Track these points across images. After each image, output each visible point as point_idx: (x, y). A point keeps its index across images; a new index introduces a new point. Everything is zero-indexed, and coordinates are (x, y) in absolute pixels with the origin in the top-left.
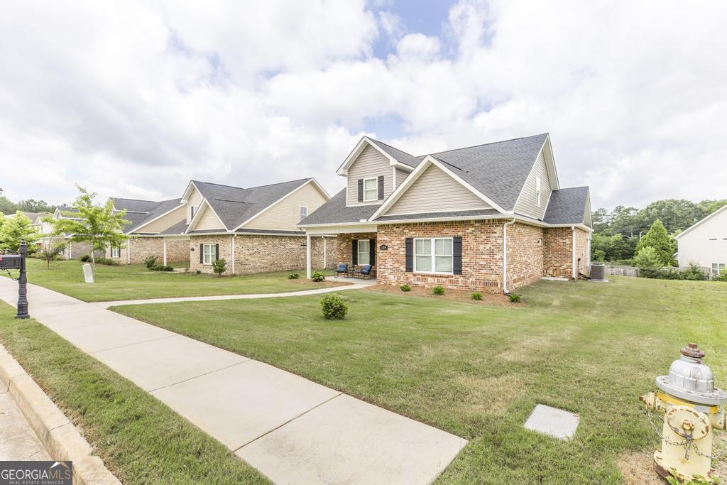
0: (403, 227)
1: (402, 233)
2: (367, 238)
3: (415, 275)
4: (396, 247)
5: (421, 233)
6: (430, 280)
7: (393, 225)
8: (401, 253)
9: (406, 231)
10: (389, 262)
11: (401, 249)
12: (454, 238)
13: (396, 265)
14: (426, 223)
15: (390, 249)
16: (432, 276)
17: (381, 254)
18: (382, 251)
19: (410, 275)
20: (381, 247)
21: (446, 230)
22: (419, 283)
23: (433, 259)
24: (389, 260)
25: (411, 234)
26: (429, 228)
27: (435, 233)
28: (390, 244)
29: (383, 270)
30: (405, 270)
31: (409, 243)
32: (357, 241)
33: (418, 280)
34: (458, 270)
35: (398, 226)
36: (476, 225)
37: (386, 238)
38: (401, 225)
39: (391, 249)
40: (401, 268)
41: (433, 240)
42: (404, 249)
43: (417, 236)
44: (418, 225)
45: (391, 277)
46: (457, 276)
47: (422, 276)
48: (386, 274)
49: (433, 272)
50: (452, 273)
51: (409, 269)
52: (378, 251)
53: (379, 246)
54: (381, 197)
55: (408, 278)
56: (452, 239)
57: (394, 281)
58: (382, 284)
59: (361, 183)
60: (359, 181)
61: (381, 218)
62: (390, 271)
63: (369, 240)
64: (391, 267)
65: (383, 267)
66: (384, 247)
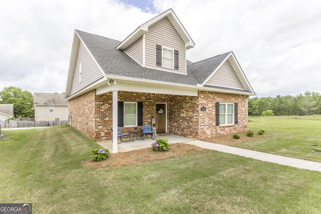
0: (214, 94)
1: (214, 99)
2: (134, 99)
3: (220, 128)
4: (210, 109)
5: (222, 99)
6: (226, 129)
7: (209, 92)
8: (213, 113)
9: (216, 97)
12: (235, 103)
13: (210, 122)
14: (225, 93)
15: (207, 110)
16: (227, 127)
17: (201, 115)
18: (202, 112)
19: (218, 128)
20: (201, 108)
21: (232, 99)
22: (222, 132)
23: (226, 116)
24: (206, 119)
25: (218, 99)
26: (226, 96)
27: (228, 100)
28: (207, 106)
29: (203, 127)
30: (215, 125)
31: (217, 106)
32: (123, 102)
33: (221, 130)
34: (236, 122)
35: (211, 93)
36: (242, 97)
37: (204, 102)
38: (213, 92)
39: (208, 110)
40: (213, 123)
41: (226, 104)
42: (214, 110)
43: (221, 102)
44: (221, 94)
45: (208, 132)
46: (236, 125)
47: (224, 127)
48: (205, 130)
49: (226, 124)
50: (233, 124)
51: (217, 124)
52: (200, 112)
53: (200, 108)
54: (177, 67)
55: (217, 131)
56: (233, 104)
57: (209, 134)
58: (202, 138)
59: (159, 48)
60: (157, 46)
61: (205, 86)
62: (207, 127)
63: (136, 103)
64: (208, 124)
65: (203, 124)
66: (203, 109)
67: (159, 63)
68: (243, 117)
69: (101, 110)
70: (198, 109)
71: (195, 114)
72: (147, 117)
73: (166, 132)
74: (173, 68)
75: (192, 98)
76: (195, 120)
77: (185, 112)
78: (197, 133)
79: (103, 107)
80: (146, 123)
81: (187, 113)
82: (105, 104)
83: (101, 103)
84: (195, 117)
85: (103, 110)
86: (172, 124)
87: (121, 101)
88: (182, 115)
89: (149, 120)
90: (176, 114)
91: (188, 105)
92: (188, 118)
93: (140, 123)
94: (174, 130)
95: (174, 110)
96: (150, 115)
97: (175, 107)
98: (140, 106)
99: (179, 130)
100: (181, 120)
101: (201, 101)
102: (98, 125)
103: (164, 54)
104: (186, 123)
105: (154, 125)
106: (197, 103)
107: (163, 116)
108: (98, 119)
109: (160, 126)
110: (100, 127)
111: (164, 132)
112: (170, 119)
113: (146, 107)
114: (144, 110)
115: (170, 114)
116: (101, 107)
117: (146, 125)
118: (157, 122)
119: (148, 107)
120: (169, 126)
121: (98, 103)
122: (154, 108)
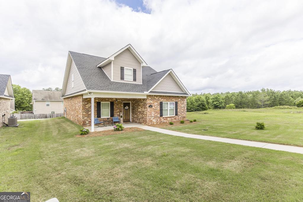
0: (159, 97)
1: (159, 100)
2: (108, 101)
3: (163, 118)
4: (156, 106)
5: (165, 100)
6: (168, 119)
7: (155, 96)
8: (158, 109)
9: (160, 99)
10: (153, 113)
11: (158, 107)
12: (175, 102)
13: (156, 115)
14: (167, 96)
15: (153, 107)
16: (169, 117)
17: (149, 110)
19: (161, 118)
20: (149, 106)
21: (173, 99)
22: (165, 121)
23: (169, 111)
24: (153, 112)
25: (162, 100)
26: (168, 98)
27: (170, 100)
28: (153, 105)
29: (150, 118)
30: (159, 116)
31: (161, 104)
32: (100, 102)
33: (165, 120)
34: (176, 114)
35: (157, 96)
36: (181, 98)
37: (151, 102)
38: (158, 96)
39: (154, 107)
40: (158, 115)
41: (169, 103)
42: (159, 107)
43: (164, 101)
44: (164, 96)
45: (154, 120)
46: (176, 116)
47: (166, 118)
48: (152, 119)
49: (169, 116)
50: (174, 115)
51: (161, 115)
52: (148, 108)
53: (148, 106)
54: (135, 80)
55: (161, 120)
56: (174, 102)
57: (155, 122)
58: (150, 124)
59: (122, 69)
60: (121, 67)
61: (151, 92)
62: (153, 117)
63: (109, 102)
64: (154, 116)
65: (150, 116)
66: (151, 106)
67: (122, 78)
68: (182, 111)
69: (86, 108)
70: (147, 106)
71: (145, 110)
72: (117, 111)
73: (131, 121)
74: (132, 80)
75: (144, 99)
76: (145, 113)
77: (140, 108)
78: (146, 121)
79: (87, 106)
80: (116, 115)
81: (142, 109)
82: (89, 104)
83: (86, 103)
84: (145, 111)
85: (87, 108)
86: (134, 116)
87: (99, 101)
88: (139, 110)
89: (118, 113)
90: (136, 109)
91: (142, 104)
92: (142, 112)
93: (112, 115)
94: (135, 120)
95: (135, 107)
97: (136, 105)
98: (112, 104)
99: (137, 120)
100: (138, 113)
101: (149, 102)
102: (84, 116)
103: (126, 72)
104: (141, 115)
105: (121, 117)
106: (147, 103)
107: (128, 110)
108: (84, 113)
109: (126, 117)
110: (85, 118)
111: (129, 121)
112: (133, 112)
113: (116, 105)
114: (114, 107)
115: (133, 109)
116: (86, 106)
117: (116, 116)
118: (124, 115)
119: (118, 105)
120: (132, 117)
121: (84, 103)
122: (122, 105)
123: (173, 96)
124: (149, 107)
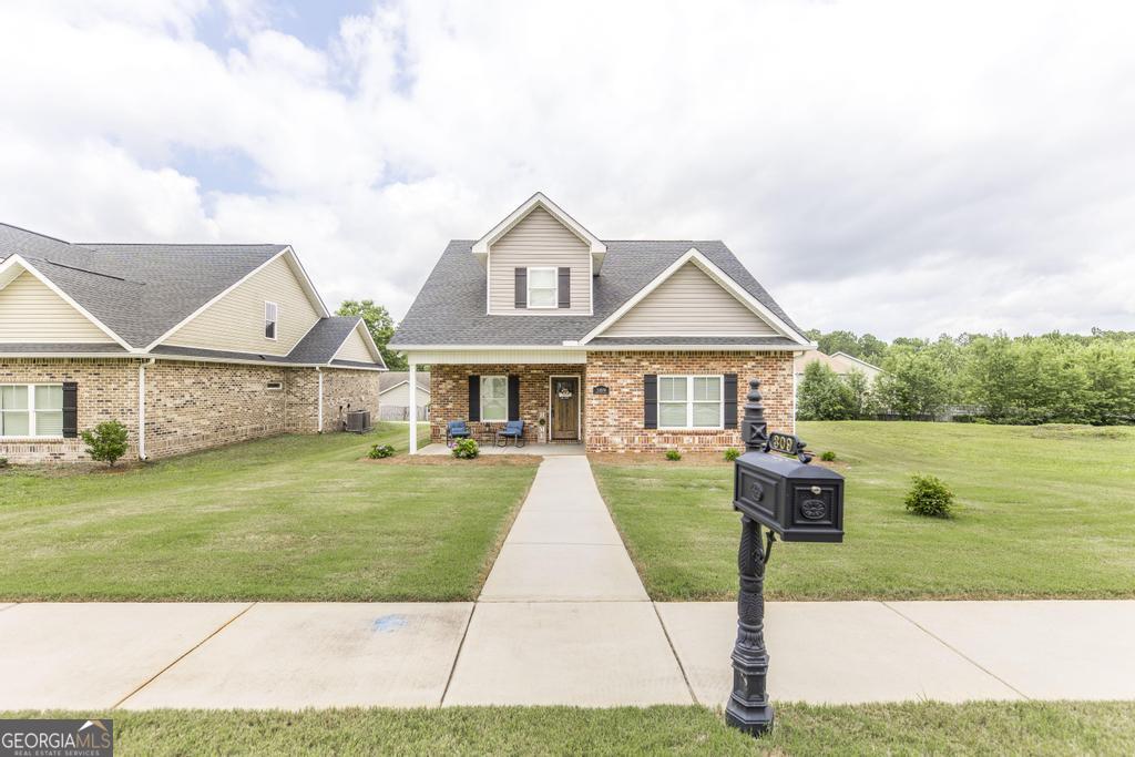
0: (639, 357)
1: (638, 367)
2: (501, 373)
3: (661, 434)
4: (626, 390)
5: (671, 367)
6: (686, 439)
7: (621, 353)
8: (635, 399)
9: (645, 363)
10: (612, 416)
11: (635, 393)
12: (726, 375)
13: (626, 420)
14: (680, 353)
15: (613, 394)
16: (690, 434)
17: (594, 402)
18: (597, 396)
19: (651, 433)
21: (713, 365)
22: (668, 446)
23: (690, 408)
24: (613, 411)
25: (653, 368)
26: (686, 360)
27: (696, 367)
28: (613, 384)
29: (600, 429)
30: (643, 426)
31: (650, 383)
32: (478, 377)
33: (666, 440)
34: (731, 424)
35: (630, 354)
36: (758, 358)
37: (605, 375)
38: (635, 353)
39: (615, 393)
40: (635, 423)
41: (690, 379)
42: (642, 393)
43: (664, 373)
44: (666, 354)
45: (617, 440)
46: (731, 431)
47: (673, 434)
48: (606, 435)
49: (690, 427)
50: (722, 428)
51: (651, 423)
52: (591, 396)
53: (591, 387)
54: (564, 301)
55: (647, 440)
56: (722, 377)
57: (621, 446)
58: (597, 451)
59: (520, 274)
60: (517, 270)
61: (595, 340)
62: (613, 429)
63: (506, 378)
64: (616, 423)
65: (601, 423)
66: (602, 390)
67: (520, 301)
69: (440, 392)
72: (528, 404)
73: (579, 438)
74: (556, 306)
80: (525, 416)
83: (440, 379)
85: (443, 391)
87: (476, 374)
89: (534, 412)
93: (514, 414)
96: (534, 401)
98: (514, 382)
101: (594, 374)
102: (436, 415)
103: (533, 282)
105: (543, 422)
106: (586, 379)
107: (571, 403)
108: (436, 406)
109: (564, 424)
110: (438, 419)
111: (576, 439)
113: (526, 384)
114: (521, 391)
117: (526, 418)
118: (557, 416)
119: (531, 385)
121: (435, 379)
122: (546, 387)
123: (711, 353)
124: (595, 391)
